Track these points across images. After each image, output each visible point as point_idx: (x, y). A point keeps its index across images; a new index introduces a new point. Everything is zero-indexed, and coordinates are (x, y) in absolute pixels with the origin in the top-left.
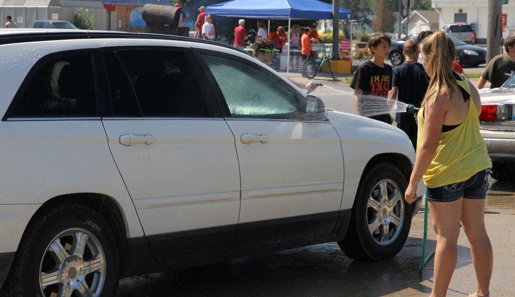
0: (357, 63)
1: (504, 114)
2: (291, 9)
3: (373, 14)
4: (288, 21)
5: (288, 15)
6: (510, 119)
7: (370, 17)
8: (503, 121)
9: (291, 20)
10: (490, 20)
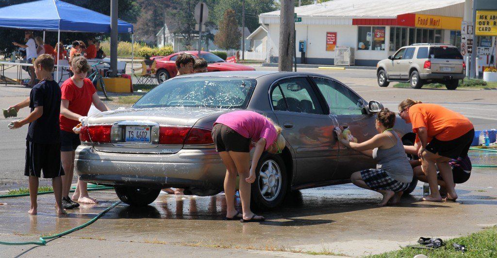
0: (144, 81)
1: (118, 135)
2: (61, 20)
3: (217, 29)
4: (57, 32)
5: (57, 27)
6: (123, 140)
7: (214, 32)
8: (116, 142)
9: (60, 32)
10: (282, 37)
